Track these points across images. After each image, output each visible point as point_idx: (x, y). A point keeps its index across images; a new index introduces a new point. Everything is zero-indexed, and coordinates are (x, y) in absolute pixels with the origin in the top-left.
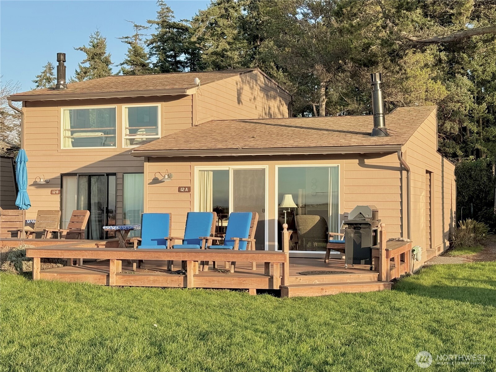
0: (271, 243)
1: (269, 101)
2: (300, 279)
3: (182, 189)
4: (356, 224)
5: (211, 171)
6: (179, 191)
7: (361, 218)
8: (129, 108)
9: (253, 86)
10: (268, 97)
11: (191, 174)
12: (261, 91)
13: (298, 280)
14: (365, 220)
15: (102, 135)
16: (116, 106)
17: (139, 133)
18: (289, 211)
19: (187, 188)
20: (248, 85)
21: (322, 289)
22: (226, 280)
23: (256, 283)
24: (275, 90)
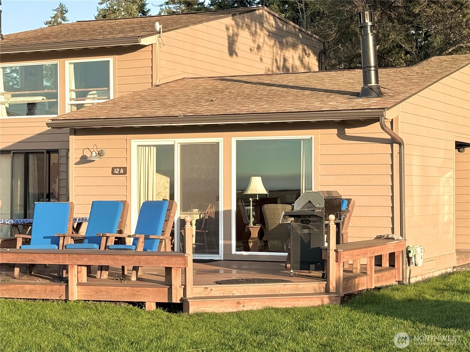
0: (227, 242)
1: (284, 51)
2: (212, 290)
3: (116, 170)
4: (304, 216)
5: (154, 146)
6: (113, 173)
7: (311, 207)
8: (75, 64)
9: (256, 31)
10: (283, 46)
11: (128, 150)
12: (270, 38)
13: (208, 291)
14: (314, 210)
15: (43, 99)
16: (58, 62)
17: (89, 96)
18: (258, 199)
19: (122, 169)
20: (247, 30)
21: (239, 303)
22: (116, 290)
23: (153, 294)
24: (296, 36)
